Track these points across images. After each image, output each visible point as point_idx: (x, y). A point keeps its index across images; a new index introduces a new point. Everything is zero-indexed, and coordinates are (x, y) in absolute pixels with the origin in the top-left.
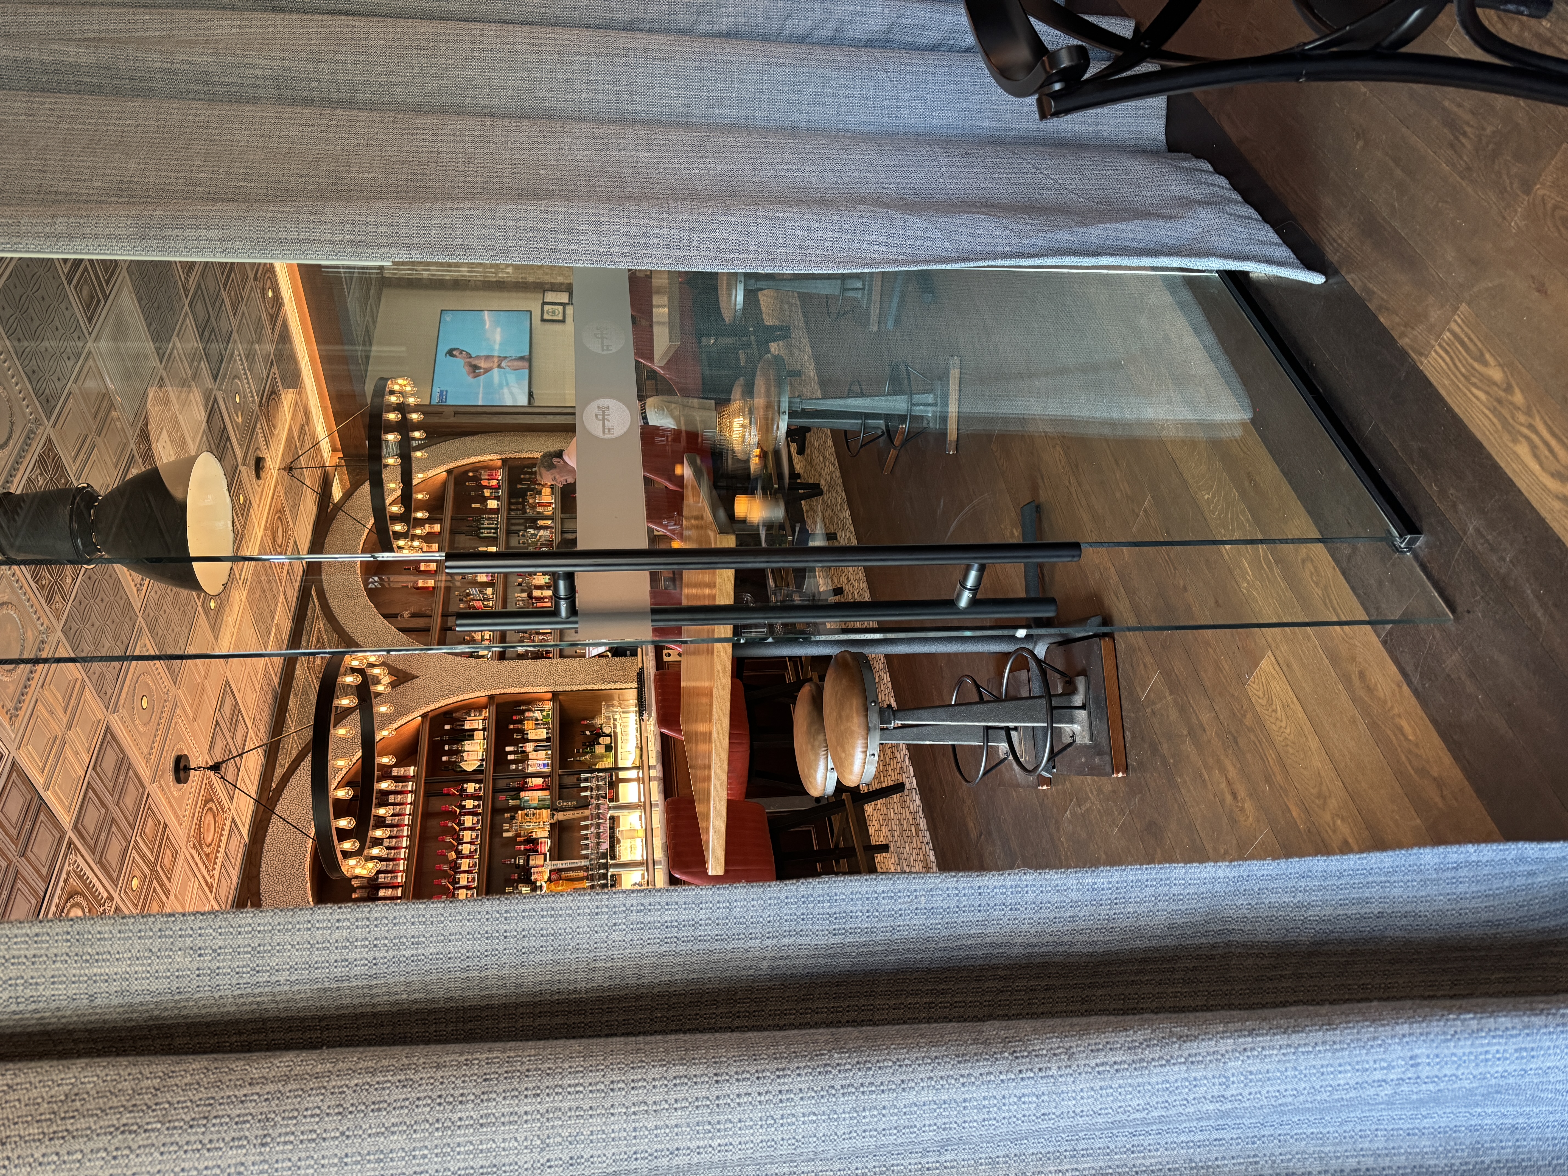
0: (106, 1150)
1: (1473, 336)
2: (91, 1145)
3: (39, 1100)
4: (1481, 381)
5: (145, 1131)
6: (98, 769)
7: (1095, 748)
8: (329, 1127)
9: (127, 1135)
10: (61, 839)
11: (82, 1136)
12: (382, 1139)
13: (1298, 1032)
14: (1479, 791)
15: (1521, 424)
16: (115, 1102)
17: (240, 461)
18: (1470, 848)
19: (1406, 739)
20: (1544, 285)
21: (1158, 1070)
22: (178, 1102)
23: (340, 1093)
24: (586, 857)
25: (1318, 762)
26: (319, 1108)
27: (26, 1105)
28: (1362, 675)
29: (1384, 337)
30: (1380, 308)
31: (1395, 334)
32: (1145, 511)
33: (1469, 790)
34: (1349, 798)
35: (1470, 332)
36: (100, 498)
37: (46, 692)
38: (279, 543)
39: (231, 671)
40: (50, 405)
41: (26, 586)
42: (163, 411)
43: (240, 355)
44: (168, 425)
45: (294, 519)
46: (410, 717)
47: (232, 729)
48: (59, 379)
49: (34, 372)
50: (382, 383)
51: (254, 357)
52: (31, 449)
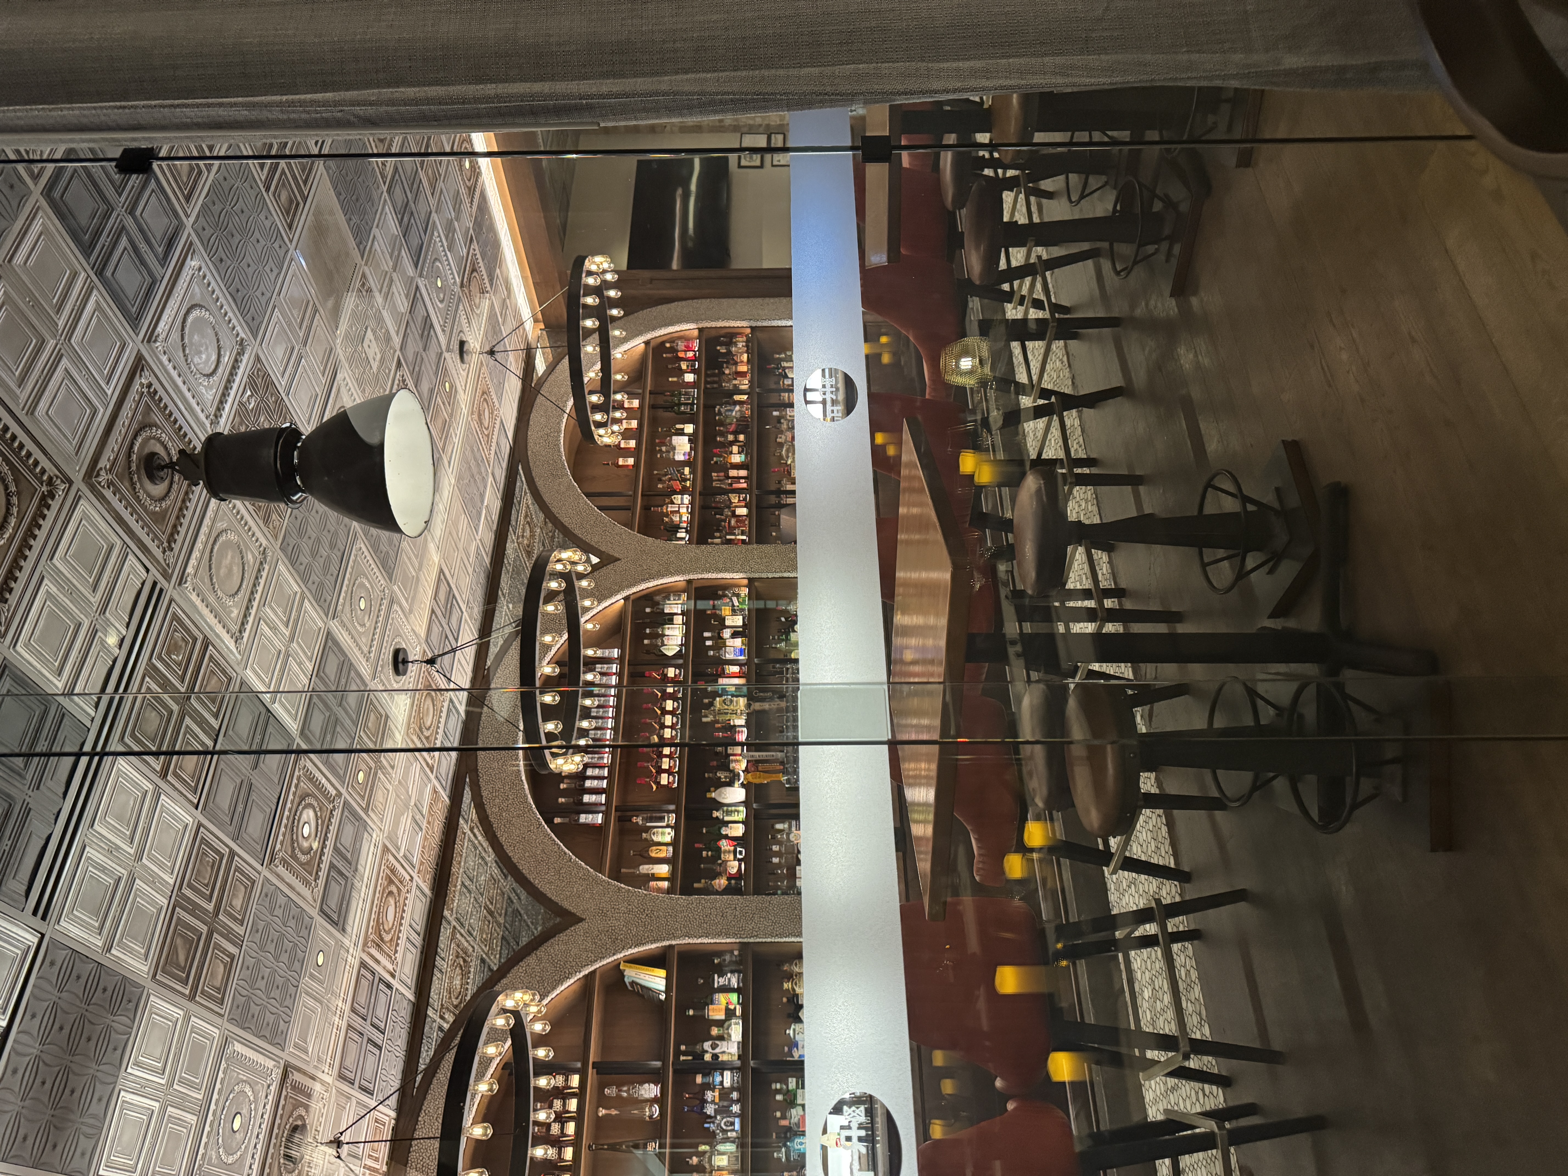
6: (322, 673)
10: (290, 747)
17: (444, 348)
36: (304, 437)
37: (268, 610)
38: (486, 426)
39: (445, 558)
40: (256, 322)
41: (243, 511)
42: (367, 309)
43: (439, 236)
44: (372, 324)
45: (500, 398)
46: (613, 600)
47: (448, 614)
48: (263, 294)
49: (238, 291)
50: (580, 262)
51: (453, 235)
52: (240, 372)
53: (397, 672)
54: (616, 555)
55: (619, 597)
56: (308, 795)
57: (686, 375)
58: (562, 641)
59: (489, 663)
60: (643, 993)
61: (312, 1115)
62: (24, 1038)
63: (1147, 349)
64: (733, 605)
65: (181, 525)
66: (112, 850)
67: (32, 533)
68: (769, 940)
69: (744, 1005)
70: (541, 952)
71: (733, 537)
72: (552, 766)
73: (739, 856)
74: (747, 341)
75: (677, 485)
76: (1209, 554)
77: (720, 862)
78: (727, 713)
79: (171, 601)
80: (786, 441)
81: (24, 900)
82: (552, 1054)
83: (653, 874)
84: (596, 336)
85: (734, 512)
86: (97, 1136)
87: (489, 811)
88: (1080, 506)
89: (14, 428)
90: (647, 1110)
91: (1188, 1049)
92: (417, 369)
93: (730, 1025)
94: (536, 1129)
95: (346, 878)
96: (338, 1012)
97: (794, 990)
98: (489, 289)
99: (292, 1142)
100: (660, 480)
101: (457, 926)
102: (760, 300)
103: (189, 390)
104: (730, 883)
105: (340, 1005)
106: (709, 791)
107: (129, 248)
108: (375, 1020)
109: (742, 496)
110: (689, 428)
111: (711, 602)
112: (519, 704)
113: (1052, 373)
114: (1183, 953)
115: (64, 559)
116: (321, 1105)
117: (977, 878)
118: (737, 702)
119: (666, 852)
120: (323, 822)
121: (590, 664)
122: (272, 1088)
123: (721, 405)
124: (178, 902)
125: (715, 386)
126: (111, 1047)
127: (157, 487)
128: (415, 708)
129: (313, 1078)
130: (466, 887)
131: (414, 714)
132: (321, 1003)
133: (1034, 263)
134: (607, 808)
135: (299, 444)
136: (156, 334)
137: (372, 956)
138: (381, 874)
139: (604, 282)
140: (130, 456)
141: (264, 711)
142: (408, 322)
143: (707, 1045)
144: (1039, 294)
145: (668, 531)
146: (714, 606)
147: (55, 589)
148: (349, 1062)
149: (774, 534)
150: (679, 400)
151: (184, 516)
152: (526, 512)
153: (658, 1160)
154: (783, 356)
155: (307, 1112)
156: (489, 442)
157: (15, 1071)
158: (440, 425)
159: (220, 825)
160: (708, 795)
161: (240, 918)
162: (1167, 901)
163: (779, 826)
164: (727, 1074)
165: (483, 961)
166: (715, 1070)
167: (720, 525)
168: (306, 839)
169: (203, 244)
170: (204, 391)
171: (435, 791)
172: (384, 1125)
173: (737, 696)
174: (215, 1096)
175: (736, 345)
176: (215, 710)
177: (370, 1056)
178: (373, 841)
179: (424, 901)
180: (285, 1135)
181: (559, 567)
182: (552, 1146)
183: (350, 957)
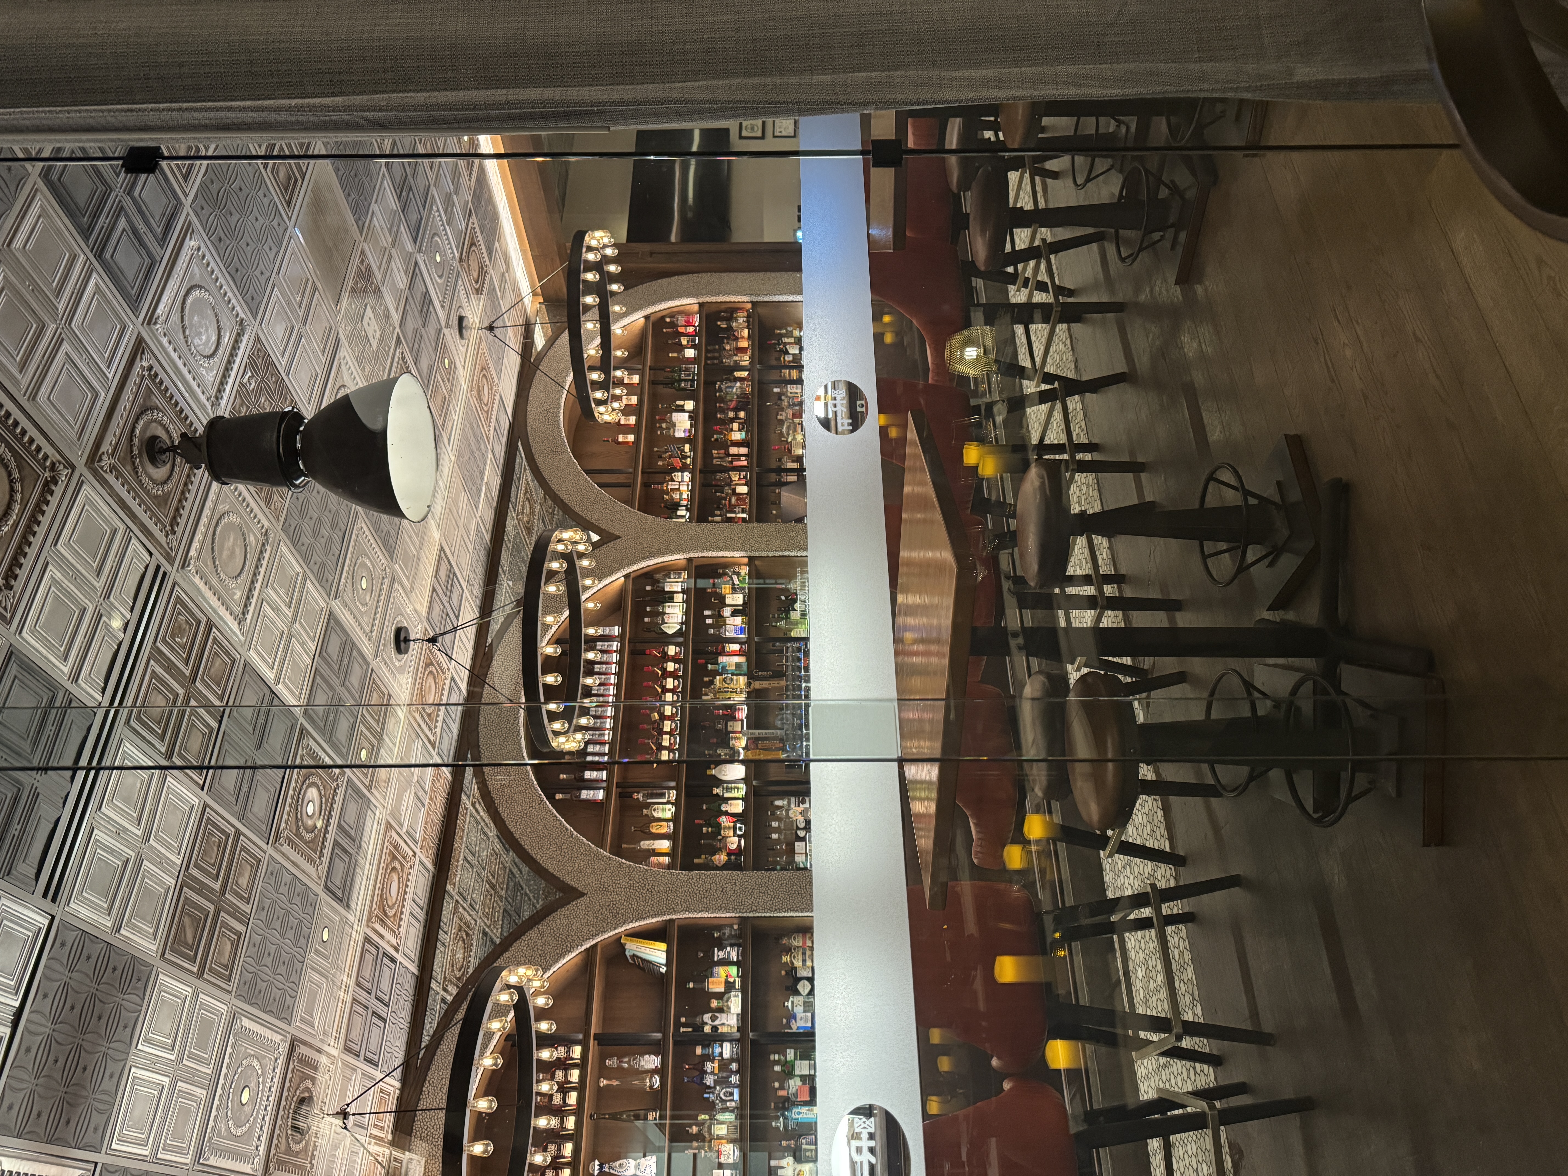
6: (324, 655)
10: (294, 726)
17: (443, 324)
24: (780, 727)
36: (306, 421)
37: (270, 591)
38: (486, 402)
39: (445, 536)
40: (256, 302)
41: (245, 493)
42: (366, 286)
43: (438, 210)
44: (371, 301)
45: (499, 373)
46: (614, 578)
47: (448, 592)
48: (262, 273)
49: (237, 270)
50: (580, 237)
51: (452, 209)
52: (240, 353)
53: (399, 650)
54: (617, 533)
55: (619, 574)
56: (312, 774)
57: (686, 351)
58: (563, 619)
59: (489, 640)
60: (644, 966)
61: (318, 1087)
62: (36, 1017)
63: (1151, 336)
64: (733, 584)
65: (183, 508)
66: (119, 832)
67: (36, 519)
68: (768, 915)
69: (743, 977)
70: (542, 926)
71: (733, 515)
72: (554, 744)
73: (738, 832)
74: (748, 317)
75: (677, 463)
76: (1209, 547)
77: (719, 837)
78: (727, 692)
79: (175, 584)
80: (787, 418)
81: (34, 883)
82: (554, 1027)
83: (654, 850)
84: (596, 311)
85: (734, 490)
86: (109, 1112)
87: (491, 788)
88: (1081, 490)
89: (16, 414)
90: (648, 1080)
91: (1181, 1031)
92: (416, 346)
93: (729, 998)
94: (539, 1098)
95: (350, 855)
96: (343, 987)
97: (792, 963)
98: (487, 263)
99: (299, 1114)
100: (660, 457)
101: (460, 900)
102: (761, 274)
103: (190, 372)
104: (729, 859)
105: (345, 980)
106: (710, 768)
107: (128, 228)
108: (379, 994)
109: (743, 474)
110: (690, 405)
111: (711, 581)
112: (521, 682)
113: (1055, 355)
114: (1177, 936)
115: (68, 544)
116: (327, 1077)
117: (975, 861)
118: (737, 681)
119: (667, 828)
120: (327, 800)
121: (592, 642)
122: (280, 1061)
123: (722, 382)
124: (185, 881)
125: (716, 361)
126: (121, 1025)
127: (158, 470)
128: (417, 686)
129: (319, 1051)
130: (468, 862)
131: (416, 692)
132: (326, 978)
133: (1038, 246)
134: (608, 785)
135: (302, 429)
136: (156, 316)
137: (376, 931)
138: (385, 850)
139: (604, 257)
140: (131, 440)
141: (268, 692)
142: (407, 298)
143: (707, 1017)
144: (1043, 277)
145: (669, 509)
146: (714, 584)
147: (59, 575)
148: (355, 1035)
149: (774, 512)
150: (680, 376)
151: (186, 499)
152: (526, 489)
153: (658, 1130)
154: (784, 331)
155: (313, 1084)
156: (488, 418)
157: (28, 1050)
158: (440, 402)
159: (225, 805)
160: (708, 772)
161: (246, 896)
162: (1162, 885)
163: (778, 803)
164: (727, 1046)
165: (485, 934)
166: (715, 1041)
167: (720, 503)
168: (310, 817)
169: (202, 224)
170: (204, 373)
172: (389, 1096)
173: (737, 675)
174: (224, 1070)
175: (736, 320)
176: (220, 693)
177: (374, 1028)
178: (377, 818)
179: (427, 876)
180: (292, 1107)
181: (560, 547)
182: (555, 1116)
183: (354, 933)
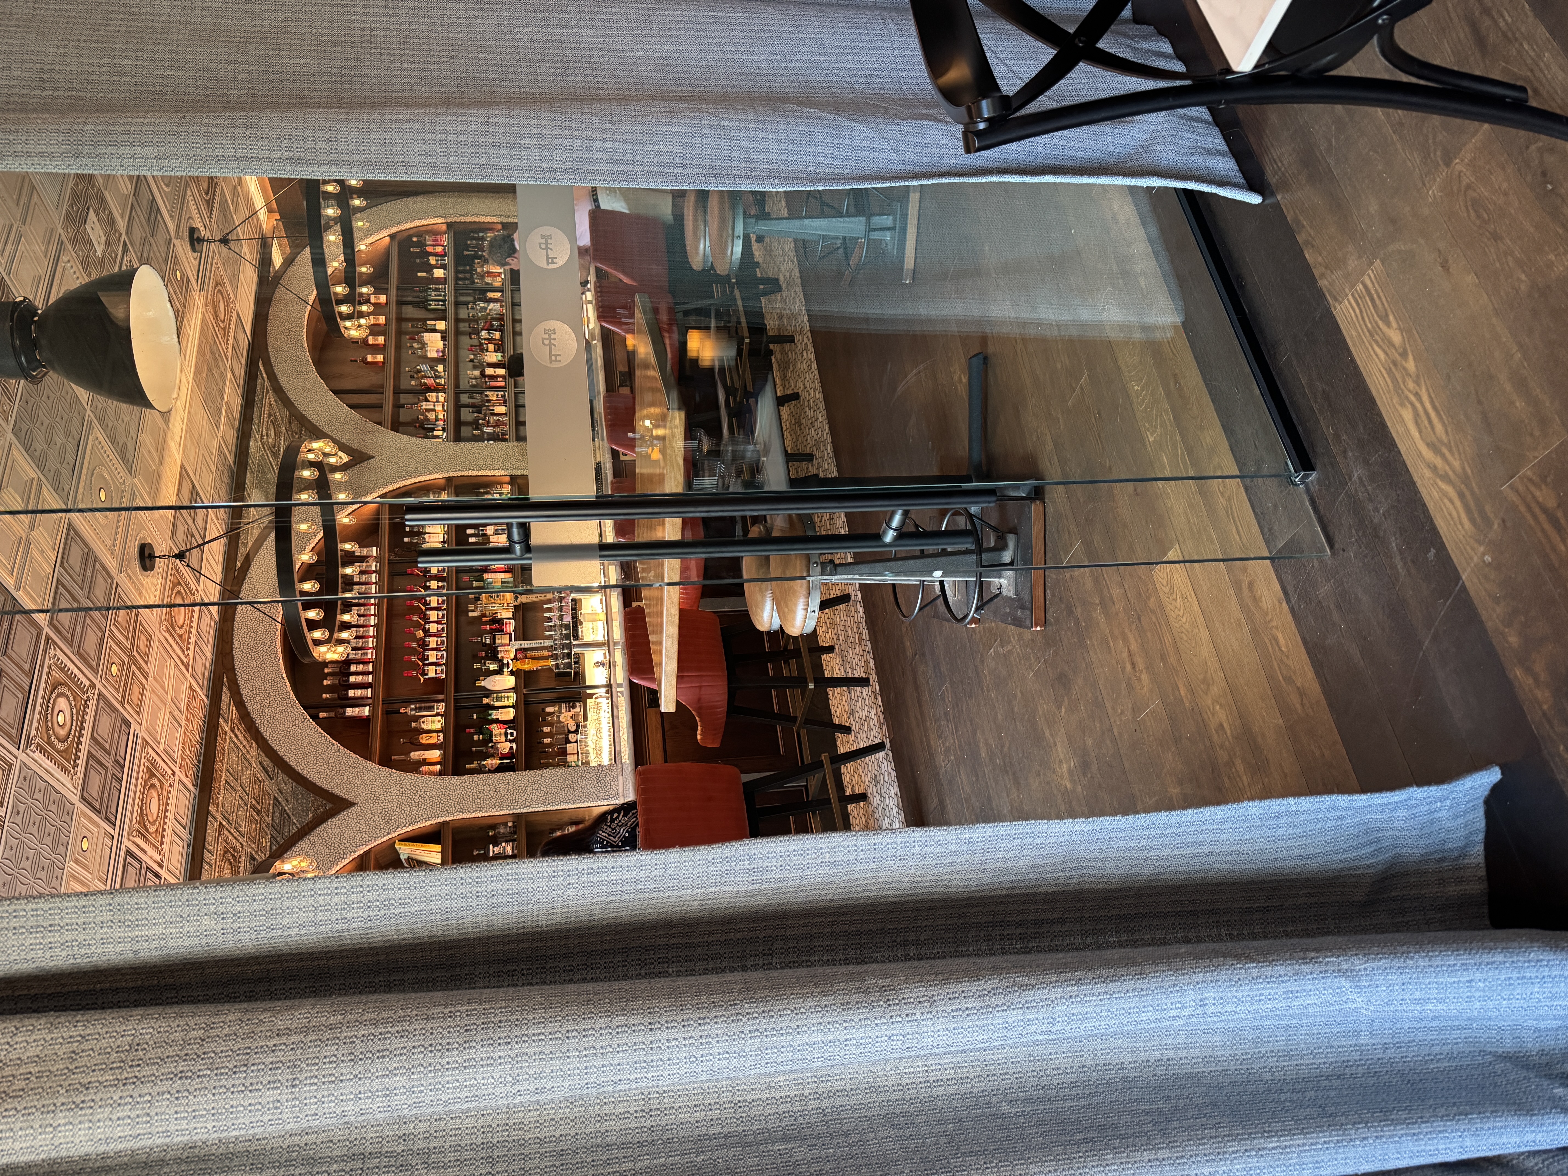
0: (169, 1092)
1: (1381, 294)
2: (156, 1089)
3: (109, 1050)
4: (1382, 340)
5: (198, 1076)
6: (66, 565)
7: (1018, 602)
8: (344, 1071)
9: (184, 1080)
10: (39, 636)
11: (149, 1082)
12: (387, 1080)
13: (1115, 981)
14: (1331, 706)
15: (1410, 391)
16: (170, 1051)
17: (173, 234)
18: (1291, 800)
19: (1280, 649)
20: (1447, 261)
21: (1000, 1014)
22: (222, 1052)
23: (351, 1043)
24: (549, 637)
25: (1206, 651)
26: (335, 1056)
27: (99, 1054)
28: (1251, 585)
29: (1306, 272)
30: (1307, 243)
31: (1316, 273)
32: (1082, 389)
33: (1323, 702)
34: (1228, 690)
35: (1380, 290)
36: (40, 312)
37: (4, 495)
38: (222, 318)
39: (187, 456)
42: (88, 188)
44: (94, 204)
45: (235, 290)
46: (369, 498)
53: (144, 567)
54: (371, 453)
55: (375, 494)
56: (61, 684)
57: (435, 271)
59: (241, 562)
68: (541, 809)
70: (314, 837)
72: (314, 652)
73: (509, 737)
75: (431, 383)
77: (491, 744)
78: (493, 608)
83: (425, 760)
84: (338, 225)
85: (492, 409)
92: (145, 255)
95: (106, 769)
100: (412, 377)
101: (224, 823)
104: (502, 762)
106: (479, 680)
109: (501, 394)
110: (441, 325)
118: (503, 597)
119: (437, 739)
120: (78, 712)
123: (474, 302)
130: (230, 785)
134: (374, 702)
135: (36, 319)
137: (138, 846)
138: (142, 766)
141: (8, 598)
142: (132, 205)
145: (424, 429)
150: (430, 296)
152: (270, 410)
156: (226, 335)
160: (478, 684)
163: (549, 709)
165: (252, 858)
167: (479, 423)
168: (62, 727)
171: (192, 689)
173: (503, 591)
178: (131, 733)
179: (188, 795)
181: (311, 456)
183: (114, 844)
